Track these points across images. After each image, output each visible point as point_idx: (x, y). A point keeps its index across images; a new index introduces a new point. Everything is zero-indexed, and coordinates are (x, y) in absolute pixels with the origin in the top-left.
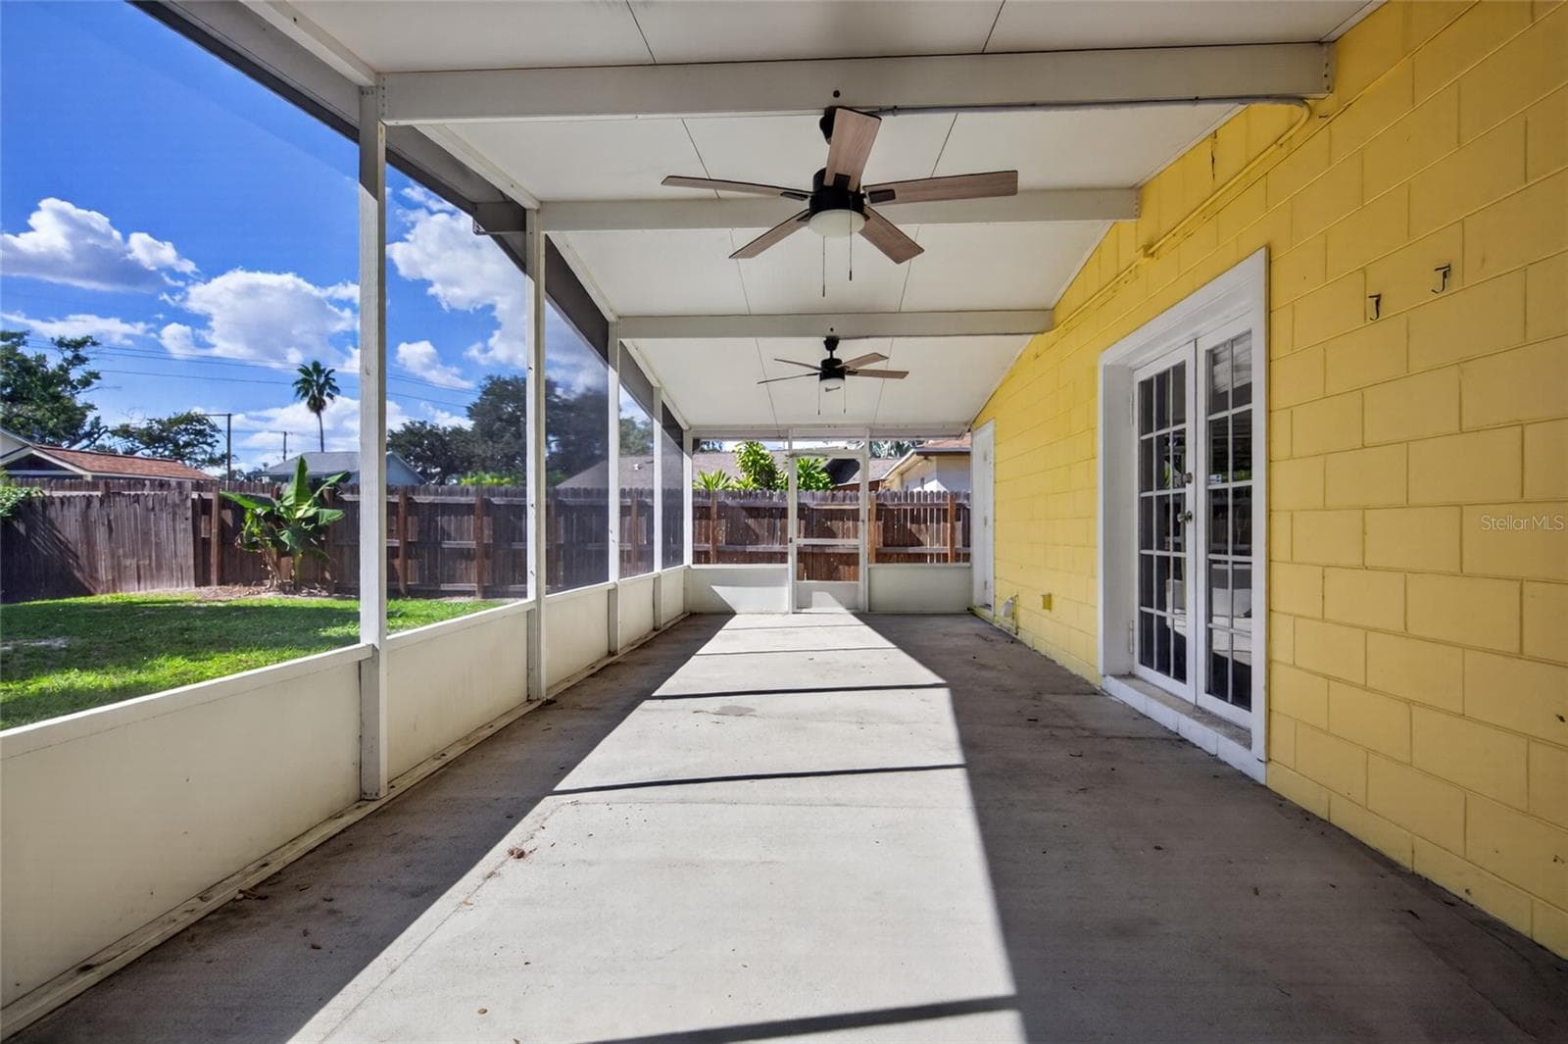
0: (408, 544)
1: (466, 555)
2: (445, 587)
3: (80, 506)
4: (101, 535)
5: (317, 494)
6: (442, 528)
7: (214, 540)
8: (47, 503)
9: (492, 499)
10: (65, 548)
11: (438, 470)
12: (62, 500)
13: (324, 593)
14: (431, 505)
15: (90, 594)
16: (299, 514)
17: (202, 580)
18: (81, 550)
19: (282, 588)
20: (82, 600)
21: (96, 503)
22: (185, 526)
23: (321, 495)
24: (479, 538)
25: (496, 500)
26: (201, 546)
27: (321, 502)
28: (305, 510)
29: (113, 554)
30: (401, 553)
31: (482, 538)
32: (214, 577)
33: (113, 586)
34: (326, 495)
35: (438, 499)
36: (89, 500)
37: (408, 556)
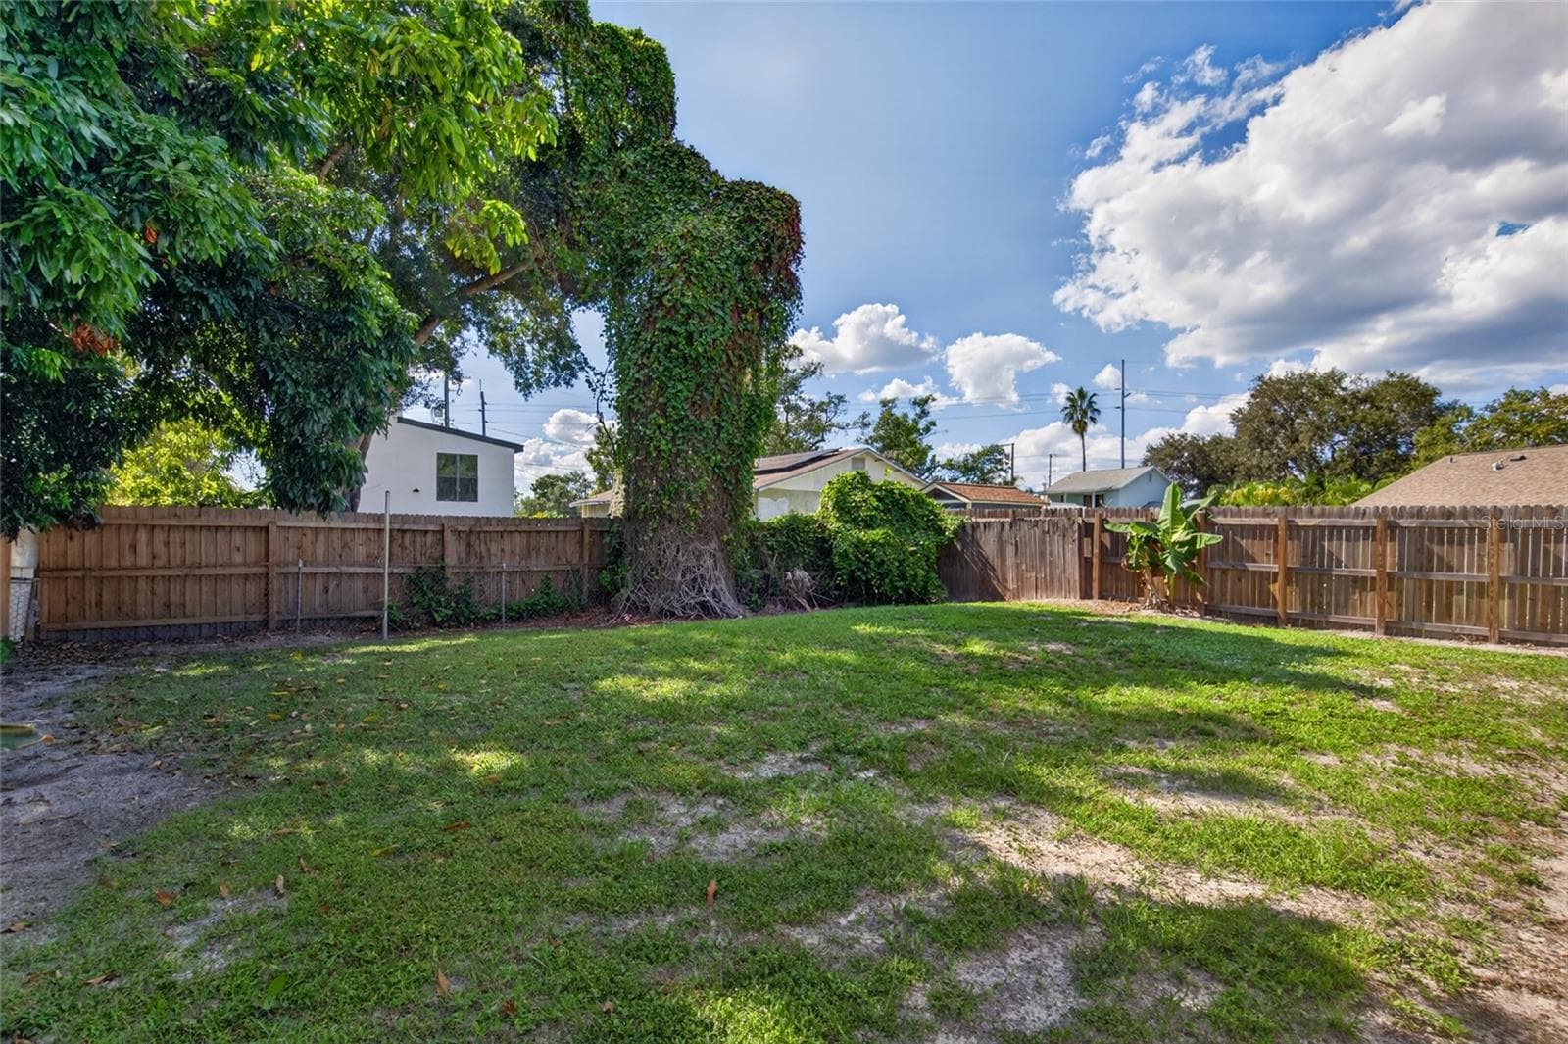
0: (1288, 571)
1: (1359, 583)
2: (1333, 619)
3: (995, 530)
4: (1010, 550)
5: (1190, 519)
6: (1330, 553)
7: (1095, 560)
8: (975, 527)
9: (1400, 521)
10: (986, 563)
11: (1195, 482)
12: (985, 524)
13: (1196, 614)
14: (1314, 528)
15: (1002, 599)
16: (1175, 538)
17: (1086, 595)
18: (996, 563)
19: (1160, 607)
20: (998, 604)
21: (1007, 527)
22: (1072, 548)
23: (1194, 519)
24: (1380, 565)
25: (1404, 522)
26: (1086, 564)
27: (1194, 527)
28: (1179, 535)
29: (1018, 566)
30: (1280, 578)
31: (1383, 566)
32: (1095, 591)
33: (1017, 596)
34: (1199, 519)
35: (1325, 522)
36: (1003, 525)
37: (1288, 582)
